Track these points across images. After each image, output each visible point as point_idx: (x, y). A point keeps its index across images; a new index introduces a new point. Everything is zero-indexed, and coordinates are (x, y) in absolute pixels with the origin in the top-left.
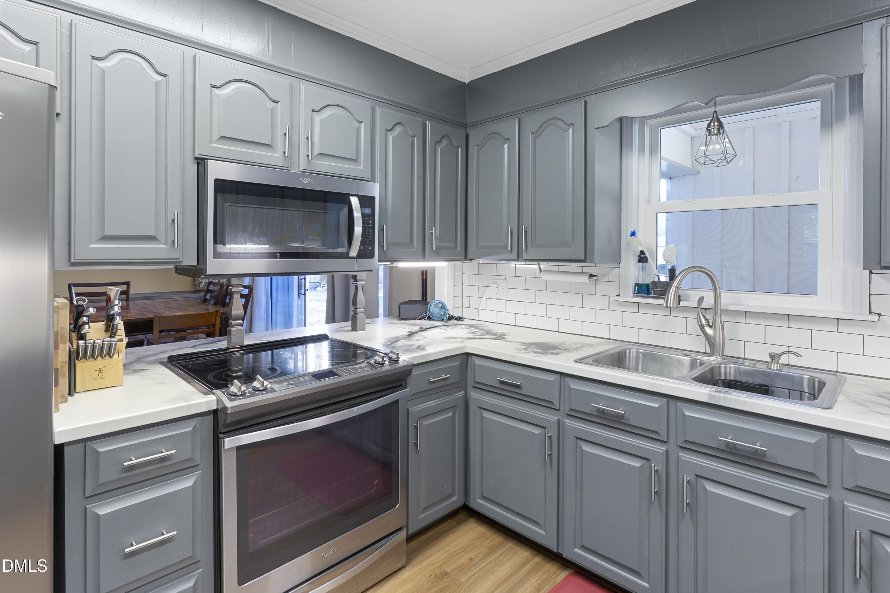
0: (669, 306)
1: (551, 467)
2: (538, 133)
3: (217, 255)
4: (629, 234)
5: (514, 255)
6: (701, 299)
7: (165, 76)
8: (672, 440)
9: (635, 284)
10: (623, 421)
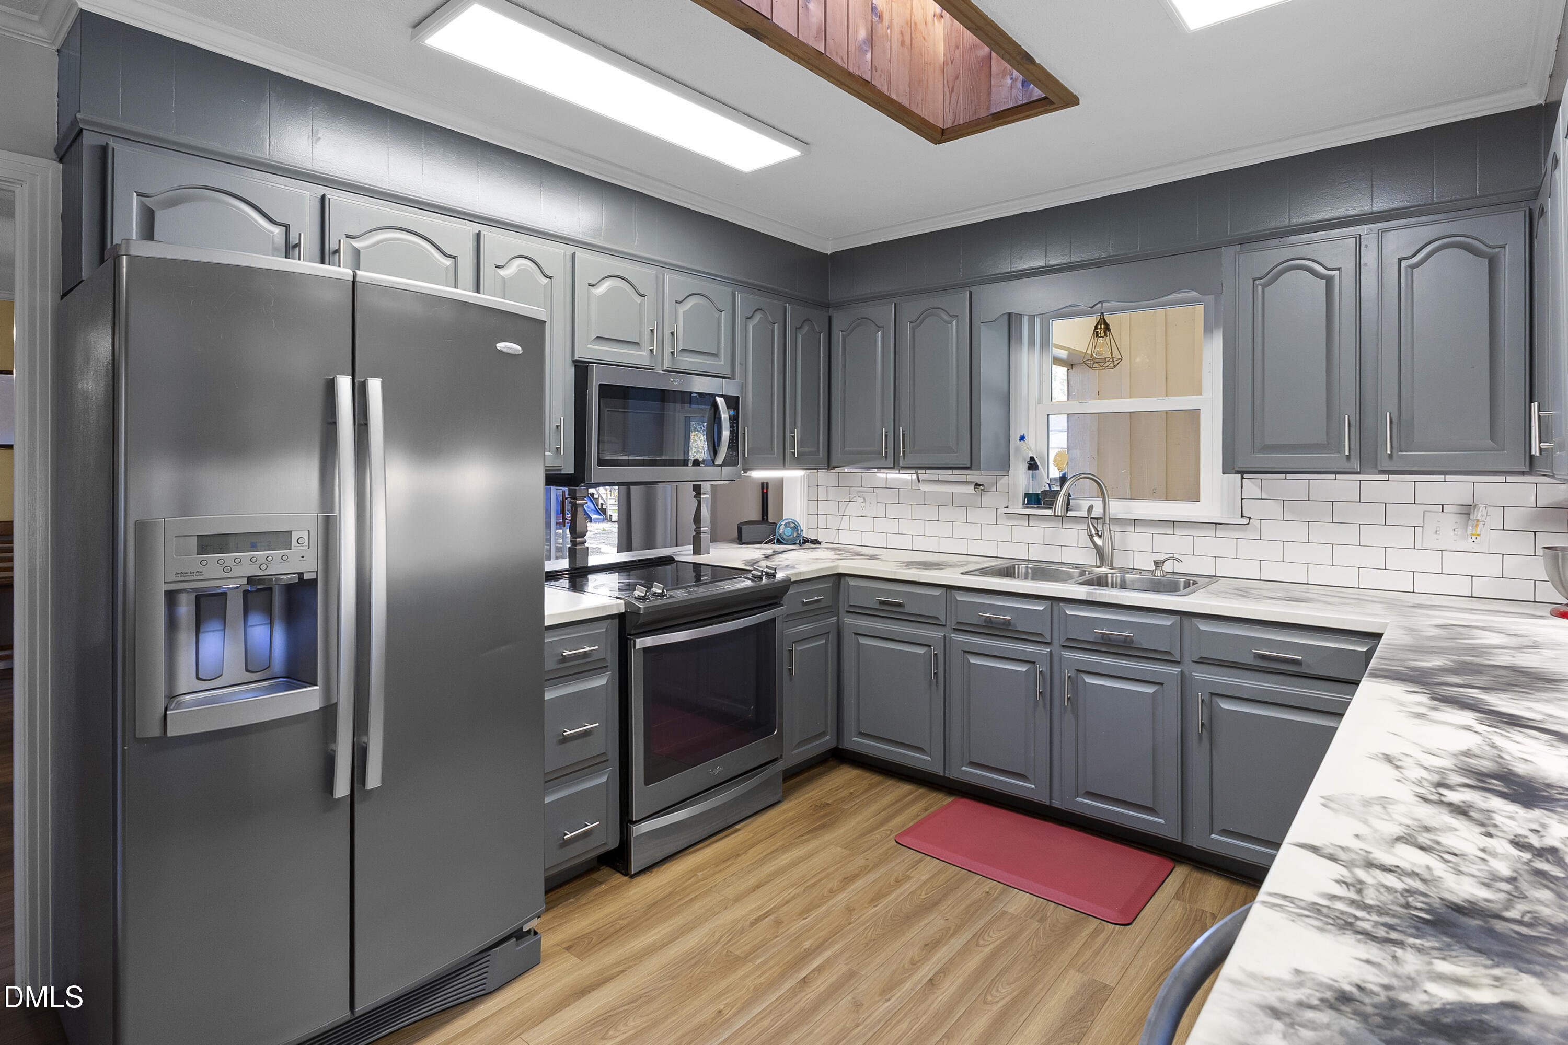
0: (1056, 514)
1: (937, 686)
2: (918, 322)
3: (601, 463)
4: (1018, 438)
5: (890, 462)
6: (1090, 508)
7: (550, 278)
8: (1056, 641)
9: (1025, 494)
10: (1010, 628)
